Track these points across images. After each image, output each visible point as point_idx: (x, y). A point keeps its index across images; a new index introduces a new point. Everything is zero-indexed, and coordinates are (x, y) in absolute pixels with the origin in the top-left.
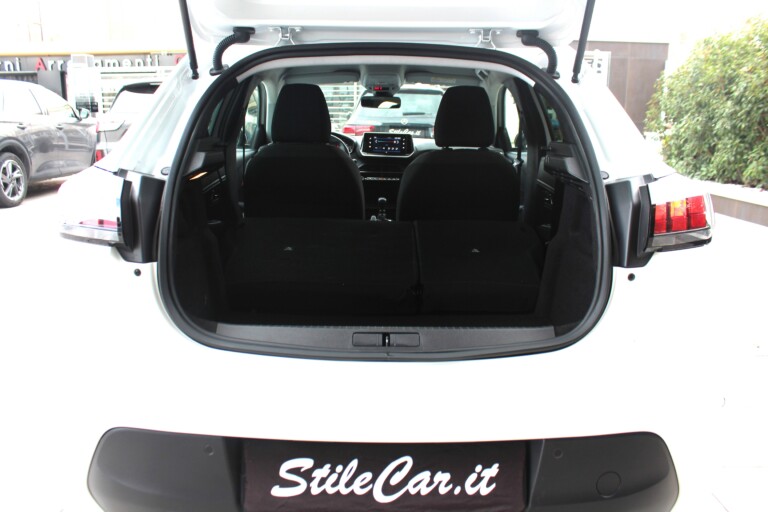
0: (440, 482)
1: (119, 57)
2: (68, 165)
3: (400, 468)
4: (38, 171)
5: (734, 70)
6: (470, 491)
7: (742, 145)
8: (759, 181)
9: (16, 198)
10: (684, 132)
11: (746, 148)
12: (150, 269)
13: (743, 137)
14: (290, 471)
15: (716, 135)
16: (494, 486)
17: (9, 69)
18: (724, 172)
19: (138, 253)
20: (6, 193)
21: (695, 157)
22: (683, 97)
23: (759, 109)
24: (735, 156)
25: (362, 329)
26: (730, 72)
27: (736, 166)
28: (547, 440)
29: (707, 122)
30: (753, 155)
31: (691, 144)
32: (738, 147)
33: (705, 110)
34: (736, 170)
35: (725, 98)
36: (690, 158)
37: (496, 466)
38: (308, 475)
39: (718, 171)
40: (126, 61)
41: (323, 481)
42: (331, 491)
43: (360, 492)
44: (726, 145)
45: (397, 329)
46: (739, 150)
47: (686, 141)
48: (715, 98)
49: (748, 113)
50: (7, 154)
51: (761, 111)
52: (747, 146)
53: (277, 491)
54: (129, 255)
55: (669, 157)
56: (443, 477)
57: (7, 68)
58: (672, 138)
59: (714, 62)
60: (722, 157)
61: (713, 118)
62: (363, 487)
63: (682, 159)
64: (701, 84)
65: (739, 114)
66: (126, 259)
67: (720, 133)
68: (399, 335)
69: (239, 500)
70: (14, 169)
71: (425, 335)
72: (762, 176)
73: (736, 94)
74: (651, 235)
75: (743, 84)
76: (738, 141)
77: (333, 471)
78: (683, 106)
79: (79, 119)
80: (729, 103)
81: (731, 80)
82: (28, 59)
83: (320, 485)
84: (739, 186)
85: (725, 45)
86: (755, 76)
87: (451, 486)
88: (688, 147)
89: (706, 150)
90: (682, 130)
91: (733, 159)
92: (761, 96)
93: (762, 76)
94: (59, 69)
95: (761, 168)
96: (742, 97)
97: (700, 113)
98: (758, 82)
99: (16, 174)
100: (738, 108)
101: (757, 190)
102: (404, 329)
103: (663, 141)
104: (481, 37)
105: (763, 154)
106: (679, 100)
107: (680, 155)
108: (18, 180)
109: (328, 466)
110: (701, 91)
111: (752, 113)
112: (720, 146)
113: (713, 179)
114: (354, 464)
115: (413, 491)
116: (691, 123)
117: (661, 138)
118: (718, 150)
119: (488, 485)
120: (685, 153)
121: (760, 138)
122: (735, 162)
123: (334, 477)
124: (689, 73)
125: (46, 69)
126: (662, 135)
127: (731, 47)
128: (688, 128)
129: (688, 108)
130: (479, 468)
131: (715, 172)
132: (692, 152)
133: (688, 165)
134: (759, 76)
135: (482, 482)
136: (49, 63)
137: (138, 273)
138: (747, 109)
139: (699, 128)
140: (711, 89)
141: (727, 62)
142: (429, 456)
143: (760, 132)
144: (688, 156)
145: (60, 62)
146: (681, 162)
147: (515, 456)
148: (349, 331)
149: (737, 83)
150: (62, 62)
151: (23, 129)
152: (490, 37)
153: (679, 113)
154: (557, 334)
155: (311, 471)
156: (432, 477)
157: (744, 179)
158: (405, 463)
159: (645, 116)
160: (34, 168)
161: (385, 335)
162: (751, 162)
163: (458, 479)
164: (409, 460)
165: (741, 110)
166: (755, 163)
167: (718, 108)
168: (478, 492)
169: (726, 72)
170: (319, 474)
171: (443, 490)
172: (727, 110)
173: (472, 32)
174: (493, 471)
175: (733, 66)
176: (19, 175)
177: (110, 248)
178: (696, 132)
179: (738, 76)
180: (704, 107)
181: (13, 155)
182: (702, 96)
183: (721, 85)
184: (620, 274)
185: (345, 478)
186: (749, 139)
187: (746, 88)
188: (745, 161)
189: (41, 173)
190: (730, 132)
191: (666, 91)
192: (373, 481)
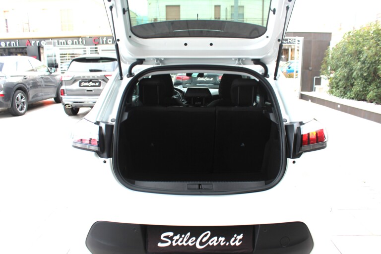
0: (221, 241)
1: (66, 39)
2: (45, 95)
3: (206, 235)
4: (33, 98)
5: (361, 48)
6: (232, 244)
7: (366, 83)
8: (375, 100)
9: (23, 112)
10: (339, 76)
11: (368, 85)
12: (109, 161)
13: (366, 79)
14: (165, 237)
15: (354, 78)
16: (241, 242)
17: (13, 45)
18: (358, 95)
19: (105, 154)
20: (18, 109)
21: (344, 88)
22: (338, 59)
23: (373, 66)
24: (363, 88)
25: (190, 183)
26: (359, 48)
27: (364, 93)
28: (261, 225)
29: (349, 72)
30: (371, 88)
31: (342, 82)
32: (364, 84)
33: (348, 66)
34: (363, 95)
35: (357, 61)
36: (342, 89)
37: (242, 234)
38: (171, 239)
39: (355, 95)
40: (70, 42)
41: (177, 241)
42: (180, 244)
43: (191, 245)
44: (358, 83)
45: (204, 183)
46: (365, 85)
47: (340, 80)
48: (352, 61)
49: (368, 68)
50: (19, 91)
51: (374, 67)
52: (368, 83)
53: (160, 245)
54: (101, 155)
55: (332, 88)
56: (222, 239)
57: (12, 45)
58: (334, 78)
59: (352, 44)
60: (357, 88)
61: (352, 70)
62: (192, 243)
63: (338, 89)
64: (346, 54)
65: (364, 69)
66: (100, 157)
67: (356, 77)
68: (205, 185)
69: (146, 248)
70: (22, 98)
71: (215, 185)
72: (375, 98)
73: (362, 59)
74: (301, 146)
75: (365, 55)
76: (364, 81)
77: (181, 237)
78: (338, 63)
79: (51, 73)
80: (359, 63)
81: (360, 52)
82: (23, 41)
83: (176, 242)
84: (365, 102)
85: (358, 35)
86: (370, 51)
87: (225, 242)
88: (341, 83)
89: (349, 85)
90: (338, 75)
91: (361, 89)
92: (374, 60)
93: (374, 51)
94: (37, 45)
95: (375, 94)
96: (365, 60)
97: (346, 67)
98: (372, 54)
99: (23, 100)
100: (363, 66)
101: (373, 104)
102: (207, 183)
103: (329, 80)
104: (237, 61)
105: (375, 87)
106: (336, 61)
107: (337, 87)
108: (23, 103)
109: (179, 235)
110: (346, 57)
111: (370, 68)
112: (355, 83)
113: (353, 99)
114: (189, 234)
115: (211, 244)
116: (341, 72)
117: (328, 78)
118: (355, 85)
119: (239, 242)
120: (340, 86)
121: (374, 80)
122: (363, 91)
123: (181, 239)
124: (341, 48)
125: (31, 45)
126: (329, 77)
127: (361, 36)
128: (341, 74)
129: (340, 65)
130: (235, 235)
131: (354, 96)
132: (343, 86)
133: (341, 92)
134: (372, 51)
135: (237, 241)
136: (33, 42)
137: (105, 162)
138: (368, 66)
139: (346, 74)
140: (351, 56)
141: (358, 43)
142: (217, 231)
143: (374, 77)
144: (341, 87)
145: (38, 42)
146: (338, 91)
147: (249, 231)
148: (186, 183)
149: (363, 54)
150: (39, 42)
151: (26, 79)
152: (240, 61)
153: (337, 67)
154: (266, 184)
155: (173, 237)
156: (218, 239)
157: (367, 99)
158: (208, 234)
159: (320, 68)
160: (31, 96)
161: (200, 185)
162: (370, 91)
163: (228, 240)
164: (209, 232)
165: (365, 66)
166: (372, 92)
167: (354, 65)
168: (235, 244)
169: (358, 48)
170: (176, 238)
171: (222, 244)
172: (358, 67)
173: (233, 59)
174: (241, 237)
175: (361, 46)
176: (24, 101)
177: (94, 153)
178: (344, 76)
179: (363, 51)
180: (348, 64)
181: (21, 91)
182: (347, 59)
183: (356, 54)
184: (290, 161)
185: (185, 240)
186: (369, 80)
187: (367, 57)
188: (367, 91)
189: (34, 99)
190: (360, 77)
191: (330, 56)
192: (196, 241)
